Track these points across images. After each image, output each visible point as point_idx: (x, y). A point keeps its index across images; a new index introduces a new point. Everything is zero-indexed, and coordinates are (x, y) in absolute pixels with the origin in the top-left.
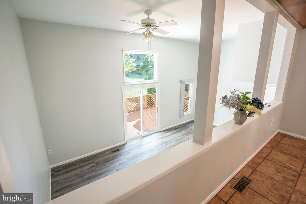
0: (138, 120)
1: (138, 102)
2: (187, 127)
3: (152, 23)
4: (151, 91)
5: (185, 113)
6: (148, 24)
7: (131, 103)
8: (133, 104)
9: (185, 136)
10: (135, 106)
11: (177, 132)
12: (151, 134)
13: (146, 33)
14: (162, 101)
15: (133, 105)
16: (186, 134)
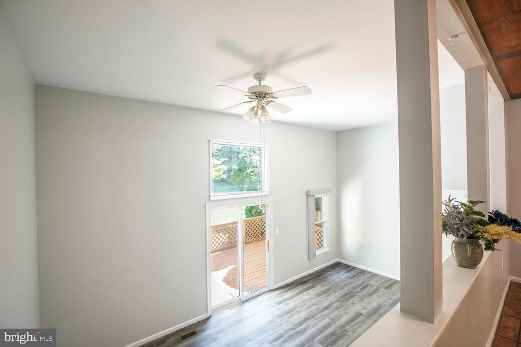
0: (230, 268)
1: (229, 233)
2: (324, 278)
3: (267, 92)
4: (251, 212)
5: (318, 252)
6: (260, 95)
7: (217, 235)
8: (221, 237)
9: (323, 296)
10: (223, 241)
11: (307, 289)
12: (258, 296)
13: (256, 108)
14: (277, 230)
15: (221, 239)
16: (324, 292)
